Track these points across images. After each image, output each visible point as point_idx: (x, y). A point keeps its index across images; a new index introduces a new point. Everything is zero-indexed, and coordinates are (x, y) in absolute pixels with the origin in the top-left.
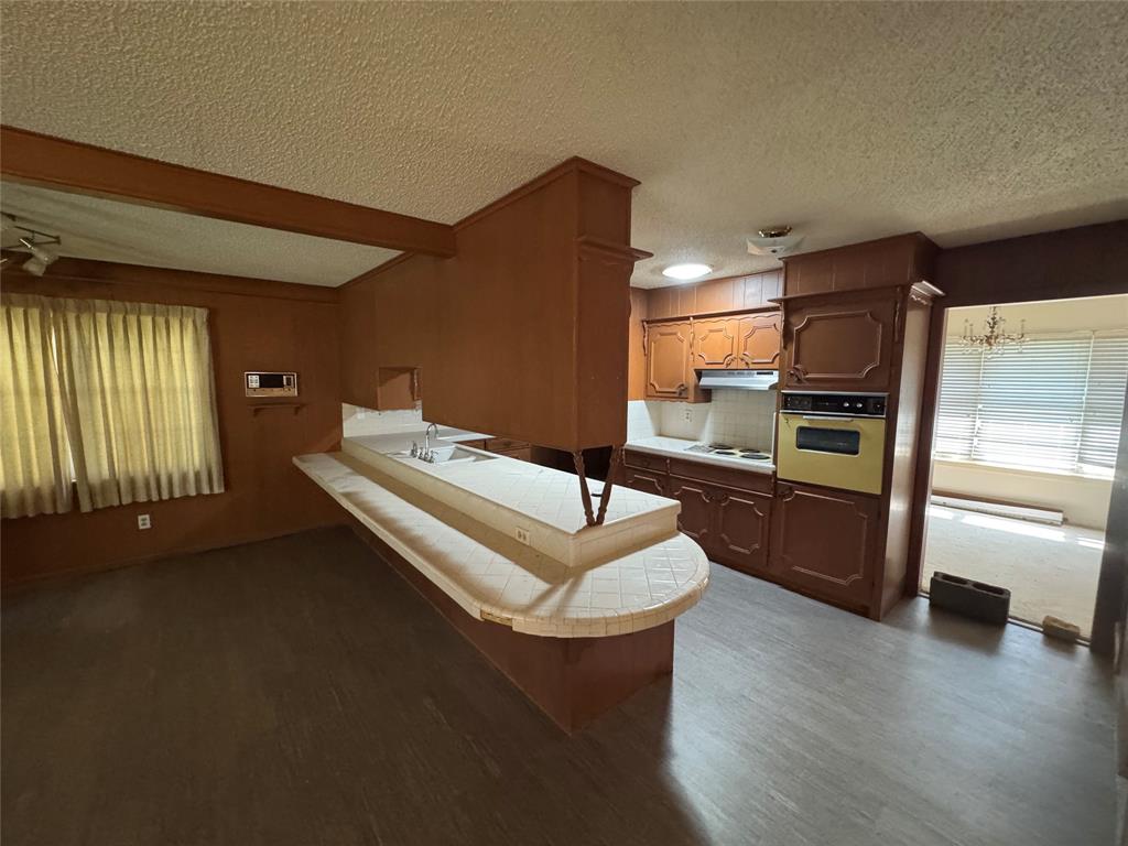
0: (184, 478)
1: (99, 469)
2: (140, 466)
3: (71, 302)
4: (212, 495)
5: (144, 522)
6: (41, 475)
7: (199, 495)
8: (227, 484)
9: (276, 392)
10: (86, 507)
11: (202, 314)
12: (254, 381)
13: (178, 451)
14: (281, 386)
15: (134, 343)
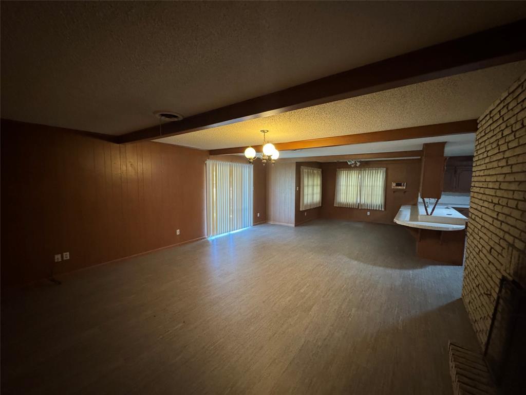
0: (377, 206)
1: (363, 202)
2: (369, 202)
3: (367, 169)
4: (381, 211)
5: (369, 213)
6: (355, 201)
7: (379, 210)
8: (385, 209)
9: (400, 187)
10: (360, 208)
11: (385, 169)
12: (394, 184)
13: (376, 200)
14: (401, 186)
15: (369, 176)
